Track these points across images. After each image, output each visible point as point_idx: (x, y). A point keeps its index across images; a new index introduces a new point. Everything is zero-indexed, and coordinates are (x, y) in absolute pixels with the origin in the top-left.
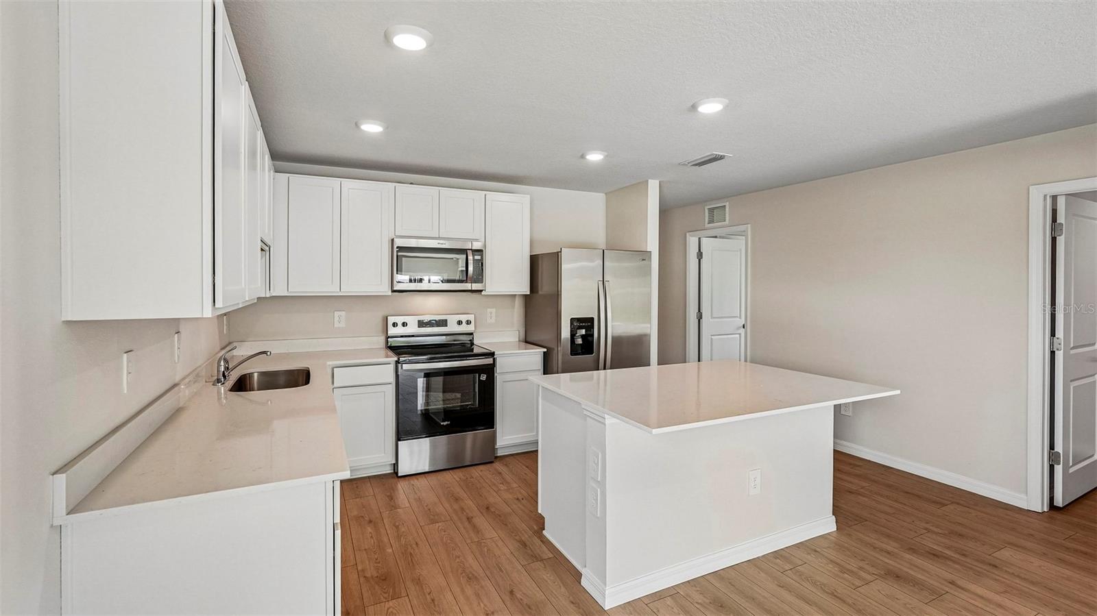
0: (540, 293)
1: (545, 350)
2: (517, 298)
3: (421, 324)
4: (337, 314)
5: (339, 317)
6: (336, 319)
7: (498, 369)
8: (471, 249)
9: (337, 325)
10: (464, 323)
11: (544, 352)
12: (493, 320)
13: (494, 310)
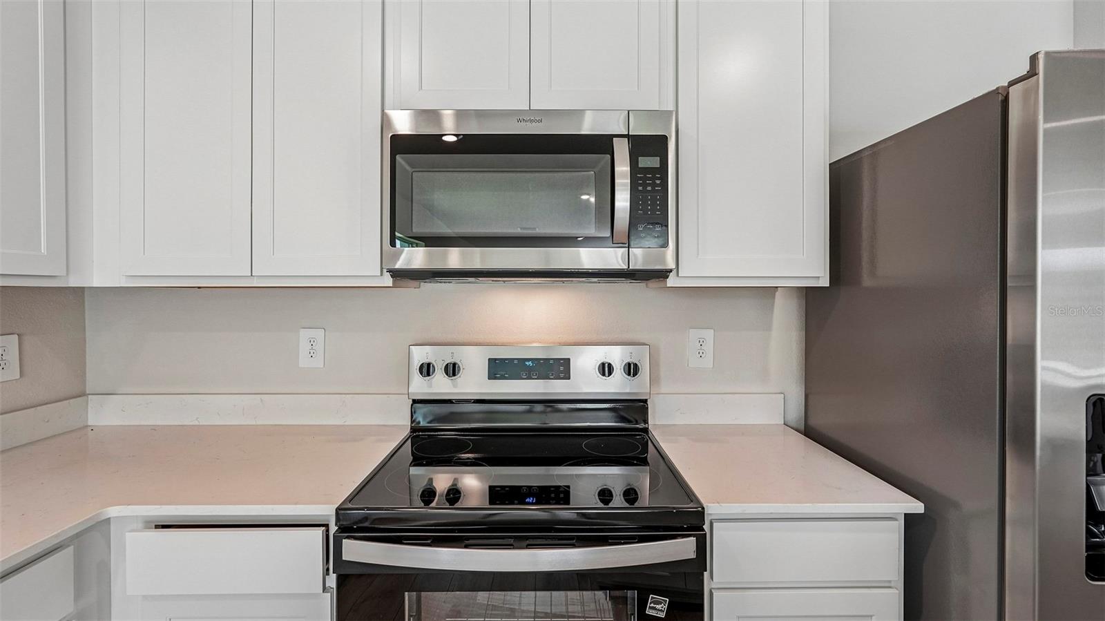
0: (867, 281)
1: (918, 507)
2: (779, 296)
3: (499, 369)
4: (305, 335)
5: (312, 342)
6: (304, 347)
7: (717, 579)
8: (627, 136)
9: (304, 362)
10: (618, 371)
11: (910, 519)
12: (708, 362)
13: (709, 335)
